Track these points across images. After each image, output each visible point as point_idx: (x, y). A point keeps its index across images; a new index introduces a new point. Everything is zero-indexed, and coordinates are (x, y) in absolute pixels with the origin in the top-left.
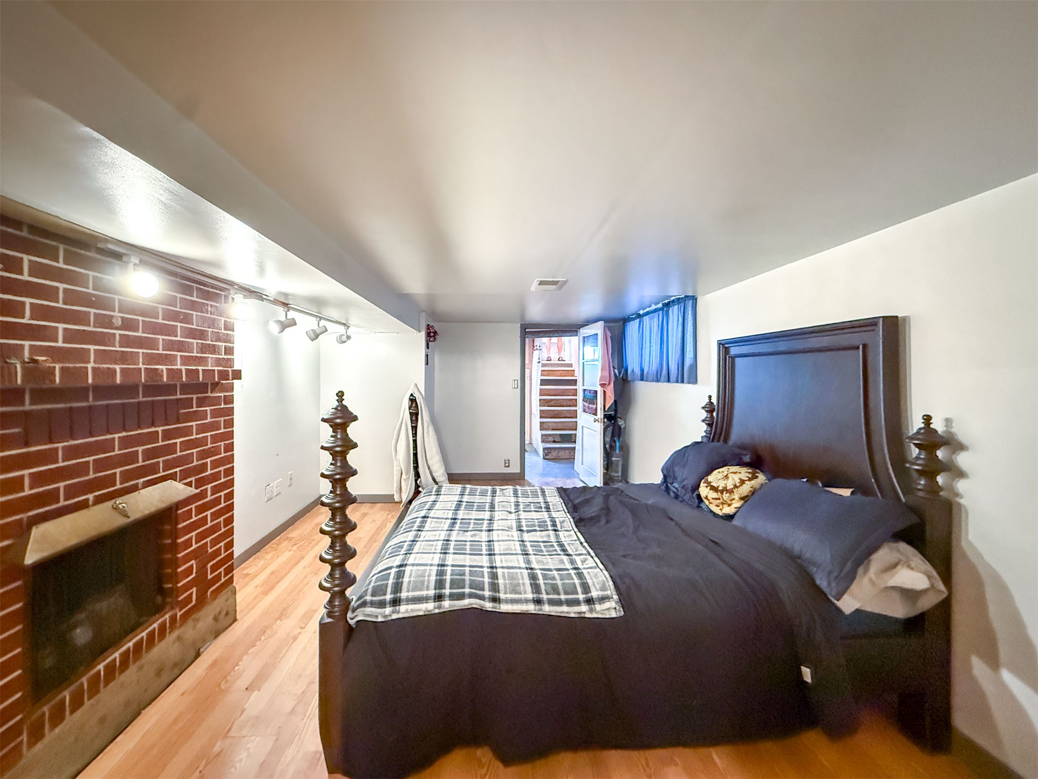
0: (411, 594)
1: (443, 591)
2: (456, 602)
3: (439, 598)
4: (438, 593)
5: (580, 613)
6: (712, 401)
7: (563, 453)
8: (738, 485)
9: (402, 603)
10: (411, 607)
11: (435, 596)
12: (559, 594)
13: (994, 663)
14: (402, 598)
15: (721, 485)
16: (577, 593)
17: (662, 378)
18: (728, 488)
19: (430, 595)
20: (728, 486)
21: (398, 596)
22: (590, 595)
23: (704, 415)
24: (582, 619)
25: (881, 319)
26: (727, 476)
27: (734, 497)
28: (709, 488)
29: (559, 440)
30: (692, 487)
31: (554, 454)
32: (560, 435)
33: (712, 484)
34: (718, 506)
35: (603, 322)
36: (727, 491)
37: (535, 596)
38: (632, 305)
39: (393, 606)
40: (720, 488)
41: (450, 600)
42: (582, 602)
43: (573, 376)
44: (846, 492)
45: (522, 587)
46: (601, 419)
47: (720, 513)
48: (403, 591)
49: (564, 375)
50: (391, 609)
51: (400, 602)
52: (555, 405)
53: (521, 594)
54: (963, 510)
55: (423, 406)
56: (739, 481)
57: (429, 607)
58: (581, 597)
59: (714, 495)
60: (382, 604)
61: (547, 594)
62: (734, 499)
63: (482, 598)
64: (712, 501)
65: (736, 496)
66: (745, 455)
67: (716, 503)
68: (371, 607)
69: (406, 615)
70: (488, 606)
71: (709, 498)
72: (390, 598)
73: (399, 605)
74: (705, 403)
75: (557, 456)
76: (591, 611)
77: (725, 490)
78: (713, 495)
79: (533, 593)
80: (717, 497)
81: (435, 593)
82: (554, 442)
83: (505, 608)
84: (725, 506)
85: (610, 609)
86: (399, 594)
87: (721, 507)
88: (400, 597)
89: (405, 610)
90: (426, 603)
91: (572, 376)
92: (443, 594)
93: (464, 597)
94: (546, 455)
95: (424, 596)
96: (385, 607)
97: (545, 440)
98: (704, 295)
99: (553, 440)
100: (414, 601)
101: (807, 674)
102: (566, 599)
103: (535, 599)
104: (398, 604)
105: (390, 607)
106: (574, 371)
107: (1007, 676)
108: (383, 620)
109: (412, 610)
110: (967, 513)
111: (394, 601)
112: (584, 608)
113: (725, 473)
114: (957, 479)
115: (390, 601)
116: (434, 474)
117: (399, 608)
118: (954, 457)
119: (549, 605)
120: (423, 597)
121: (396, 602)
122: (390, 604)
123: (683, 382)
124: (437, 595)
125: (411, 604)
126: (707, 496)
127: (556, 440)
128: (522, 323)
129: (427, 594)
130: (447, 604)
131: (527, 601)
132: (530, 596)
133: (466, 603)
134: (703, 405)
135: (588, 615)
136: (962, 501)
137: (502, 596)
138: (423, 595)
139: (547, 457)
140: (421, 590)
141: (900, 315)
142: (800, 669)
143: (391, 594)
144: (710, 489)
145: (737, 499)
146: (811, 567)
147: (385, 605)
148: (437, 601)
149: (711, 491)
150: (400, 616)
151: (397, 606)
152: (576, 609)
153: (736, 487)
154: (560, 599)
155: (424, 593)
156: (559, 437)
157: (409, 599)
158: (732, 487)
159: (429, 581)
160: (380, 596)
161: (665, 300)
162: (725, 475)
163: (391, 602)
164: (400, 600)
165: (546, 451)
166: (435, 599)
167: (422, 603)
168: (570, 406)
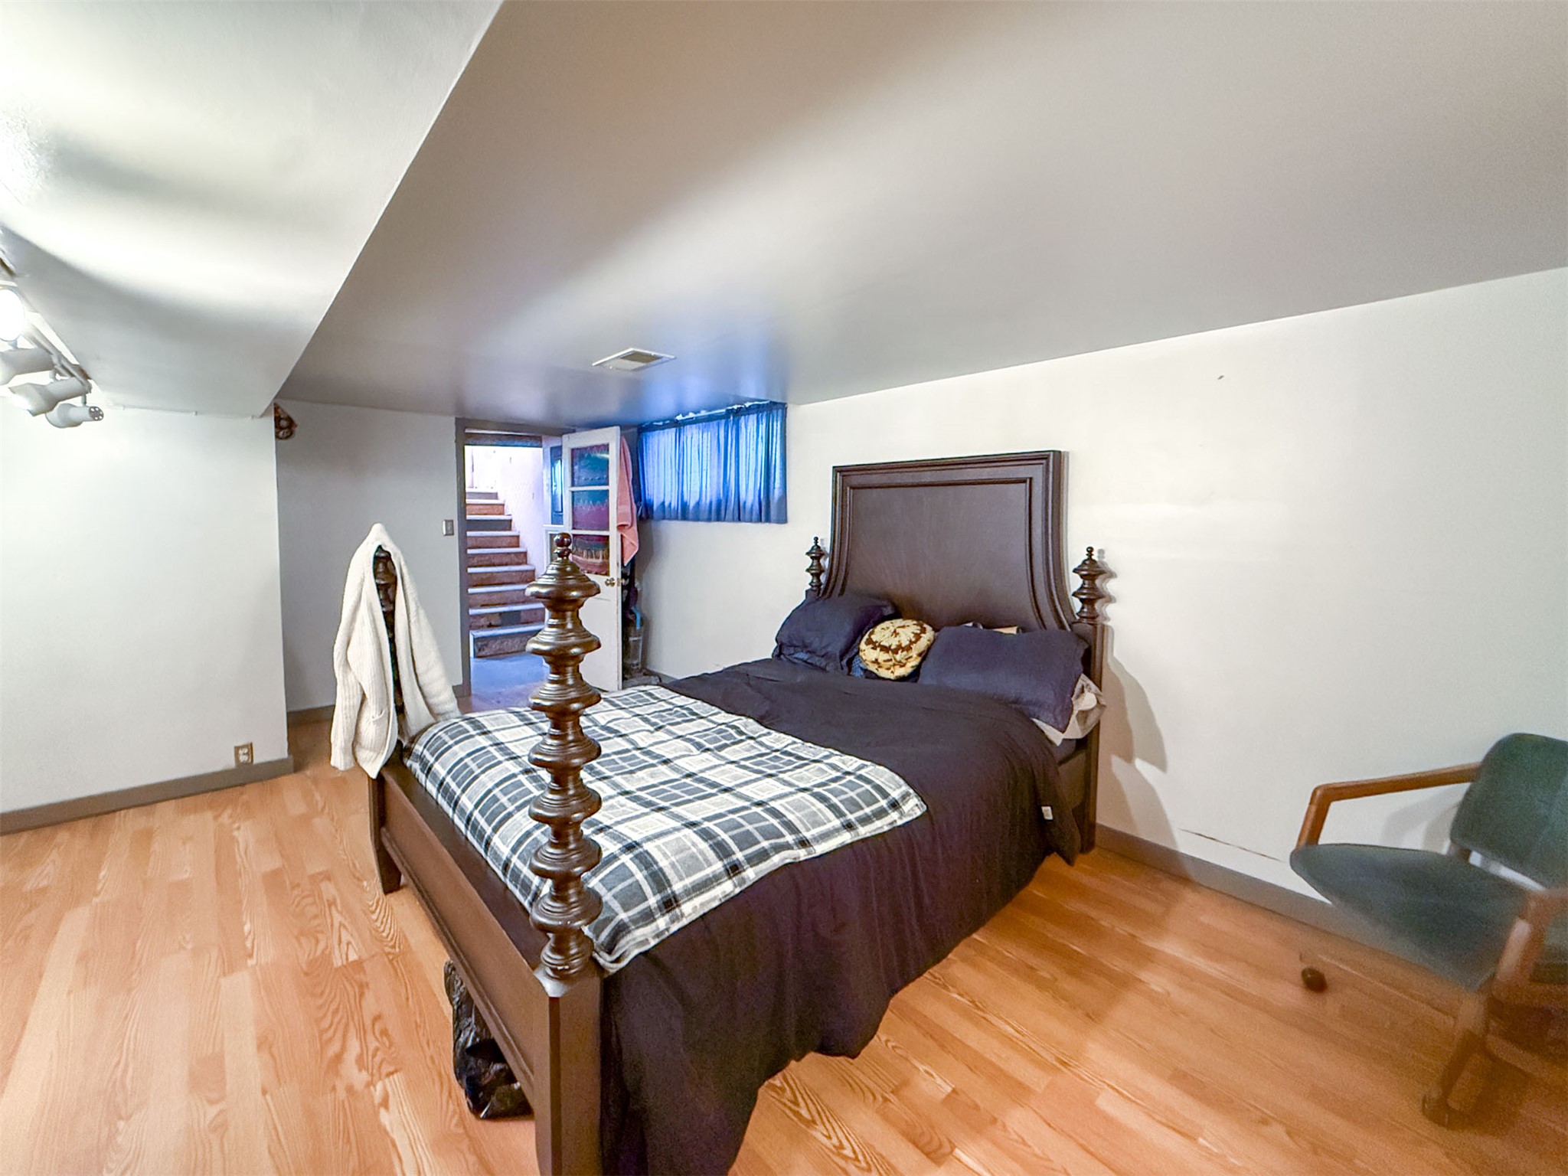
0: (688, 881)
1: (734, 857)
2: (760, 865)
3: (734, 869)
4: (728, 864)
5: (892, 823)
6: (818, 544)
7: (510, 644)
8: (913, 640)
9: (681, 902)
10: (698, 901)
11: (727, 870)
12: (862, 809)
13: (1129, 758)
14: (677, 893)
15: (894, 643)
16: (878, 801)
17: (729, 516)
18: (903, 645)
19: (718, 872)
20: (902, 642)
21: (670, 892)
22: (890, 798)
23: (809, 561)
24: (895, 830)
25: (1052, 453)
26: (895, 631)
27: (911, 655)
28: (878, 649)
29: (499, 622)
30: (840, 652)
31: (495, 646)
32: (500, 614)
33: (882, 644)
34: (888, 669)
35: (618, 428)
36: (903, 649)
37: (842, 820)
38: (662, 404)
39: (668, 912)
40: (893, 647)
41: (751, 867)
42: (888, 809)
43: (502, 513)
44: (1013, 631)
45: (820, 814)
46: (618, 579)
47: (892, 677)
48: (672, 883)
49: (485, 512)
50: (667, 917)
51: (676, 901)
52: (480, 564)
53: (825, 824)
54: (1110, 630)
55: (405, 571)
56: (913, 635)
57: (726, 890)
58: (883, 803)
59: (886, 656)
60: (648, 917)
61: (851, 813)
62: (911, 657)
63: (787, 847)
64: (882, 663)
65: (914, 653)
66: (885, 606)
67: (886, 667)
68: (638, 928)
69: (694, 917)
70: (802, 854)
71: (879, 661)
72: (657, 902)
73: (678, 906)
74: (810, 548)
75: (499, 650)
76: (902, 814)
77: (899, 647)
78: (883, 656)
79: (838, 817)
80: (889, 658)
81: (725, 866)
82: (490, 626)
83: (820, 849)
84: (897, 667)
85: (913, 808)
86: (668, 889)
87: (892, 669)
88: (673, 892)
89: (691, 910)
90: (719, 884)
91: (500, 514)
92: (737, 862)
93: (768, 854)
94: (480, 650)
95: (711, 876)
96: (655, 920)
97: (473, 624)
98: (800, 404)
99: (488, 623)
100: (699, 889)
101: (1048, 812)
102: (872, 811)
103: (845, 824)
104: (675, 905)
105: (663, 915)
106: (503, 505)
107: (1139, 763)
108: (657, 941)
109: (702, 905)
110: (1113, 633)
111: (664, 903)
112: (894, 815)
113: (892, 629)
114: (1106, 604)
115: (659, 907)
116: (431, 701)
117: (681, 911)
118: (1103, 585)
119: (863, 826)
120: (710, 878)
121: (670, 904)
122: (661, 911)
123: (768, 520)
124: (728, 867)
125: (695, 897)
126: (877, 660)
127: (493, 623)
128: (459, 417)
129: (713, 872)
130: (751, 874)
131: (836, 831)
132: (836, 823)
133: (777, 860)
134: (808, 550)
135: (900, 823)
136: (1109, 623)
137: (808, 835)
138: (708, 875)
139: (483, 653)
140: (701, 869)
141: (1062, 450)
142: (1041, 810)
143: (654, 894)
144: (881, 650)
145: (915, 656)
146: (1031, 708)
147: (653, 916)
148: (734, 876)
149: (882, 653)
150: (685, 922)
151: (674, 908)
152: (887, 820)
153: (911, 642)
154: (866, 814)
155: (708, 872)
156: (498, 618)
157: (689, 890)
158: (908, 643)
159: (702, 853)
160: (636, 905)
161: (734, 405)
162: (893, 631)
163: (663, 907)
164: (675, 897)
165: (479, 644)
166: (729, 874)
167: (713, 887)
168: (506, 565)
